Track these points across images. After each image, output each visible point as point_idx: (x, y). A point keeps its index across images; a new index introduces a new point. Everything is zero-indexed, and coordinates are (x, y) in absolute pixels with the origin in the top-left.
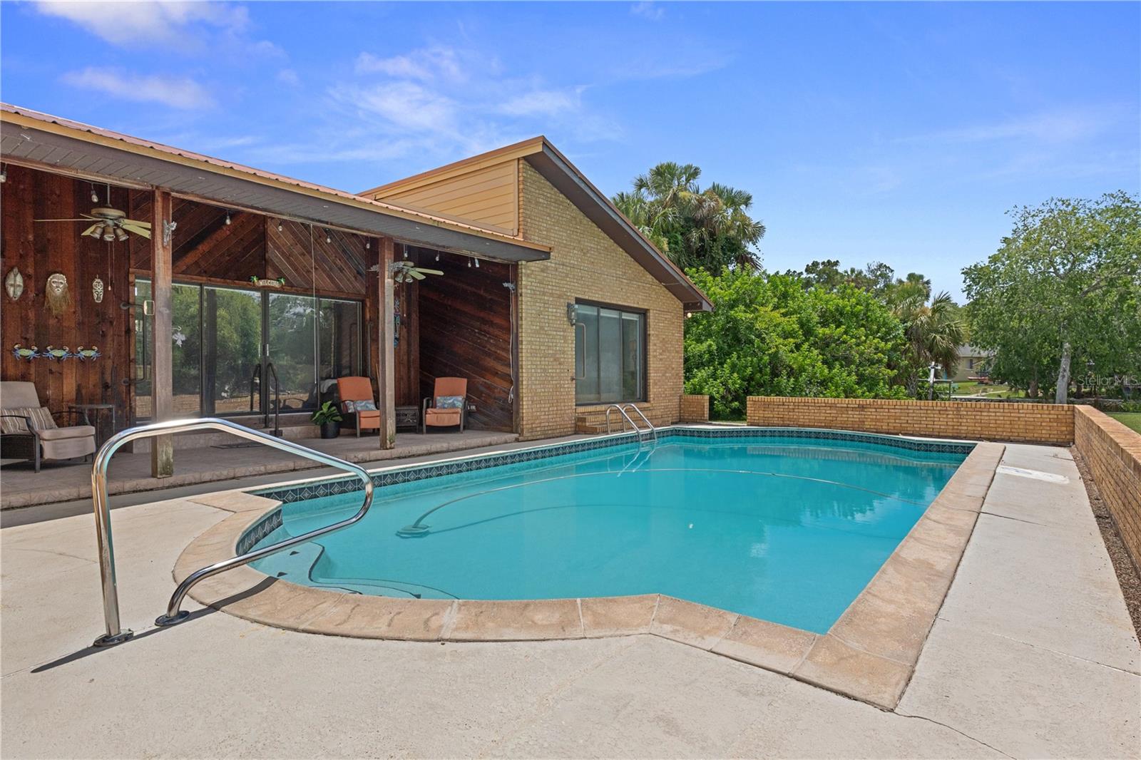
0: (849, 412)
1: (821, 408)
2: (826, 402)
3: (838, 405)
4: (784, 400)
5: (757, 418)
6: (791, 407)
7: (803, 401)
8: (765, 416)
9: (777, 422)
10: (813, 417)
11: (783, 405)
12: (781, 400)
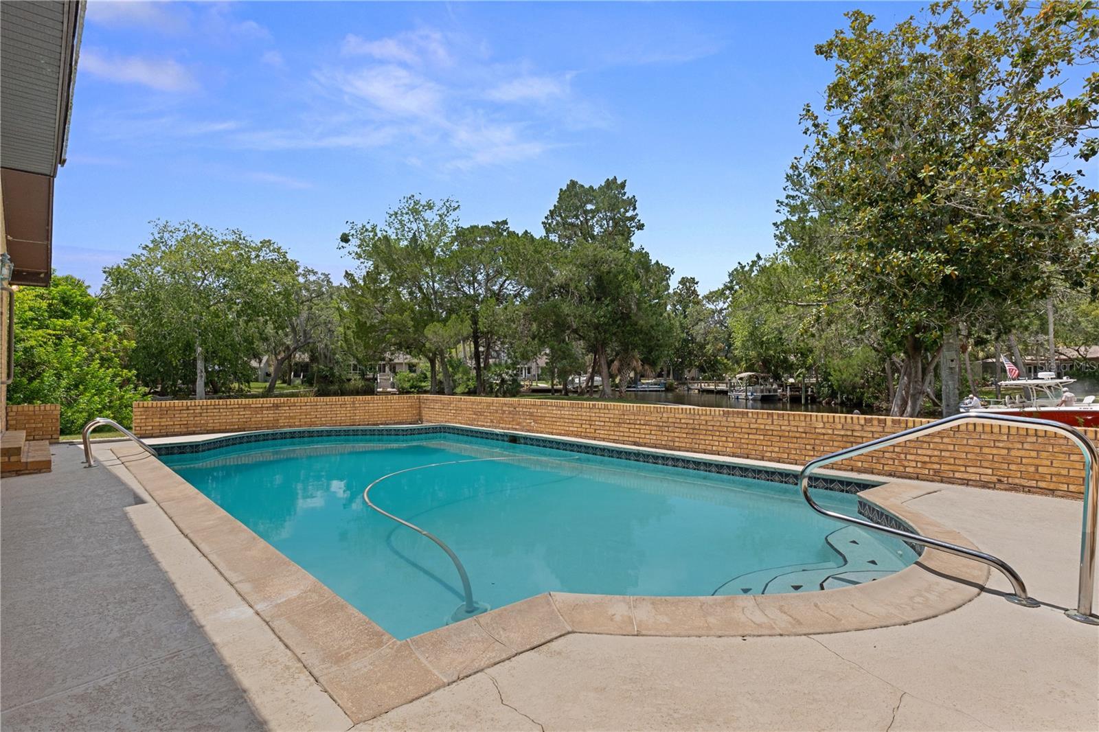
0: (264, 412)
1: (234, 410)
2: (240, 403)
3: (252, 406)
4: (189, 404)
5: (151, 428)
6: (197, 411)
7: (213, 403)
8: (162, 424)
9: (180, 430)
10: (224, 421)
11: (188, 409)
12: (185, 404)
